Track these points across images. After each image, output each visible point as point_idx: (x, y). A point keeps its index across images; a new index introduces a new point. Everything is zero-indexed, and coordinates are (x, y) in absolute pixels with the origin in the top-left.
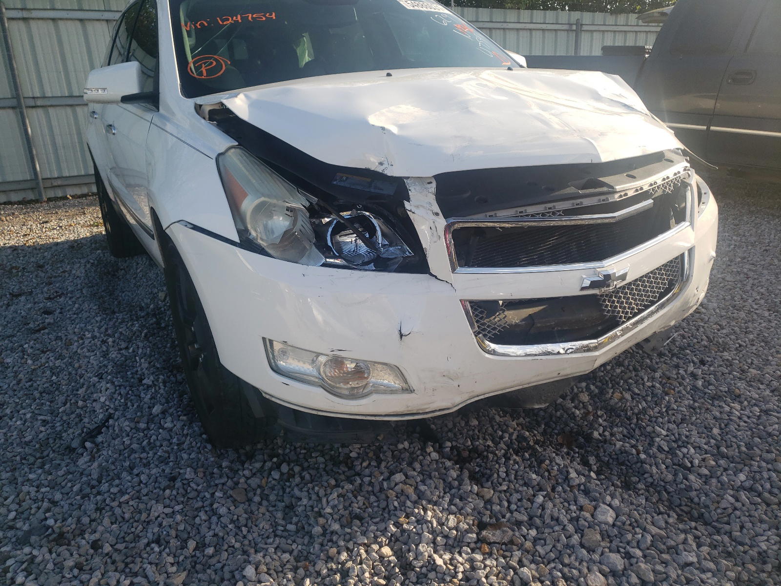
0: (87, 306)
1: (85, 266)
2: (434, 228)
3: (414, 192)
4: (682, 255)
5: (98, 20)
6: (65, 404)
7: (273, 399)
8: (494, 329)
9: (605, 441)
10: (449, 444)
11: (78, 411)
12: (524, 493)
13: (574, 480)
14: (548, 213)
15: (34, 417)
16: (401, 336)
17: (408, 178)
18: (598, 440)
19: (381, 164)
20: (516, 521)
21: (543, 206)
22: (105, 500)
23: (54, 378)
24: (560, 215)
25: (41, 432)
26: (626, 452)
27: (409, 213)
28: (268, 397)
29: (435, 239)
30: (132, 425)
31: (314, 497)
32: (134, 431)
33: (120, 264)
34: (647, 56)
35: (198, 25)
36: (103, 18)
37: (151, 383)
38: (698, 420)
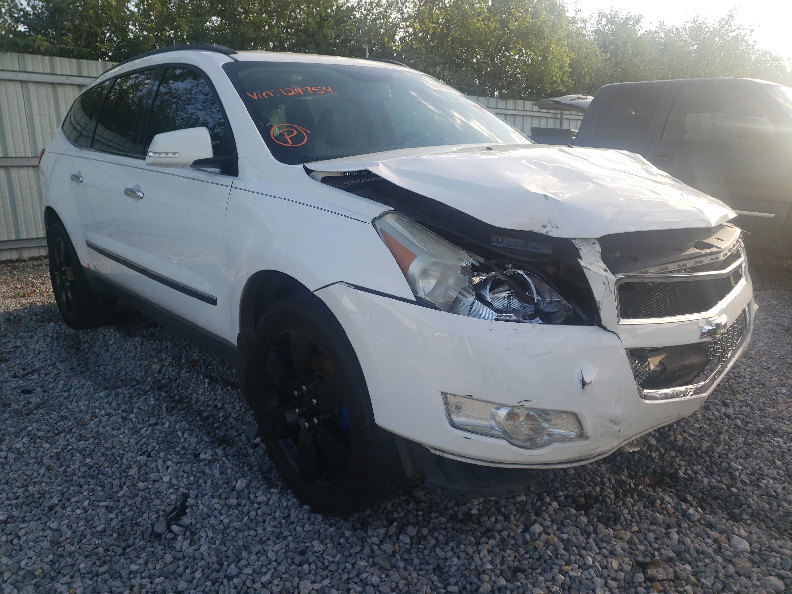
0: (76, 381)
1: (45, 339)
2: (606, 283)
3: (584, 250)
4: (745, 310)
5: (10, 80)
6: (121, 487)
7: (445, 455)
8: (643, 375)
9: (691, 479)
10: (561, 493)
11: (141, 493)
12: (658, 532)
13: (694, 516)
14: (681, 270)
15: (94, 504)
16: (584, 384)
17: (575, 239)
18: (684, 478)
19: (544, 226)
20: (668, 558)
21: (676, 264)
22: (244, 583)
23: (88, 460)
24: (689, 272)
25: (112, 519)
26: (716, 487)
27: (584, 269)
28: (438, 453)
29: (608, 293)
30: (222, 502)
31: (463, 555)
32: (226, 508)
33: (81, 337)
34: (574, 137)
35: (264, 95)
36: (17, 78)
37: (210, 458)
38: (759, 455)
